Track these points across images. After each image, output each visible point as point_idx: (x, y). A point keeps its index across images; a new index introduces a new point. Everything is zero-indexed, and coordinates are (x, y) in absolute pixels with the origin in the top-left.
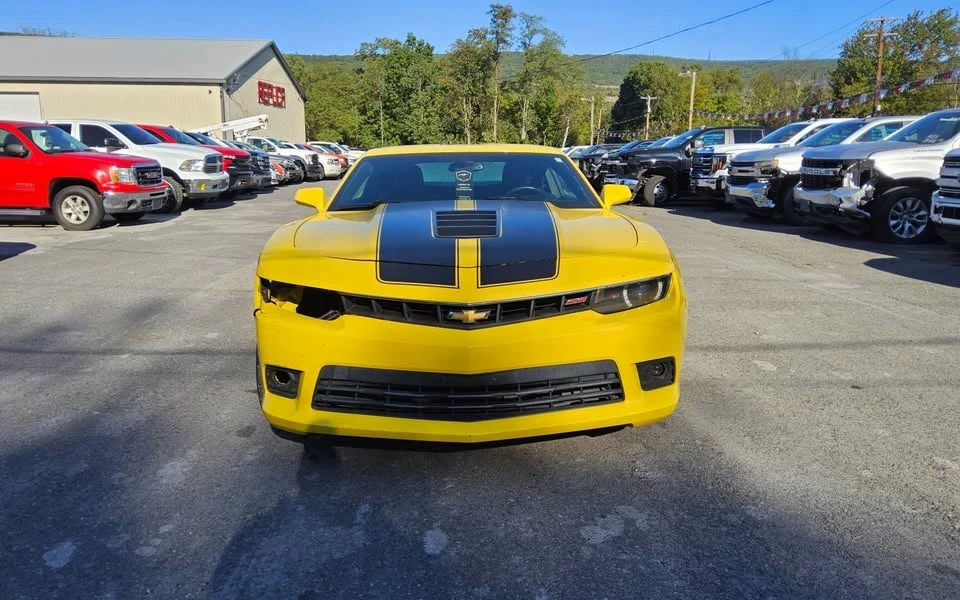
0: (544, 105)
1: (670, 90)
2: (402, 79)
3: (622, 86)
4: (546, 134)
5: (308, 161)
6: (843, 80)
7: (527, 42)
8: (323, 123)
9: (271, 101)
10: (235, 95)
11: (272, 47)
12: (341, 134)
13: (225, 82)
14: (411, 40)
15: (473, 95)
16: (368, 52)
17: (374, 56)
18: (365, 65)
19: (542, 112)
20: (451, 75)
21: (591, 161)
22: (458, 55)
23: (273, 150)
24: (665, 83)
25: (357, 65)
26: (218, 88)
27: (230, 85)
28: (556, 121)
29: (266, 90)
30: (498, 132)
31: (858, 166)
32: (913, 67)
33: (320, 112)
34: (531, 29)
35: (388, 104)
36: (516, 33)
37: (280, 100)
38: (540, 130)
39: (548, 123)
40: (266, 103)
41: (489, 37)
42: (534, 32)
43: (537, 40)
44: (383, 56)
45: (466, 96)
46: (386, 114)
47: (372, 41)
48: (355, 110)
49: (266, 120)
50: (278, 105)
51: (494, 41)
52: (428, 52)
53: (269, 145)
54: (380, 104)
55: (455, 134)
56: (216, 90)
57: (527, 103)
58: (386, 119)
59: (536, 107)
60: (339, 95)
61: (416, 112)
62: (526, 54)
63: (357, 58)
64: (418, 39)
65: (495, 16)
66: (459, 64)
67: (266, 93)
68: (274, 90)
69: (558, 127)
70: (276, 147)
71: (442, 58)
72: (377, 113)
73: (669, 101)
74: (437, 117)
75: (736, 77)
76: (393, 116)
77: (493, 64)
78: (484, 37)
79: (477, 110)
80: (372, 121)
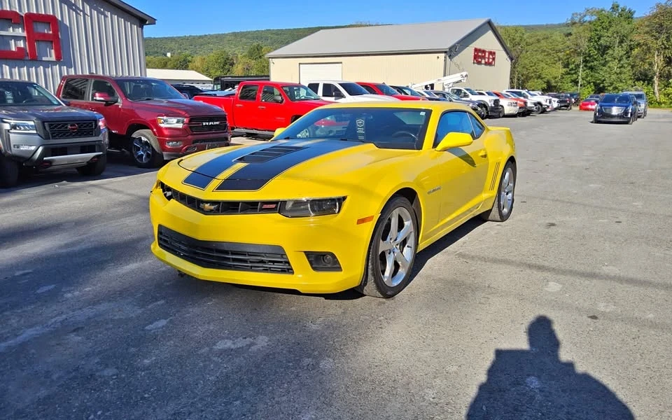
2: (602, 38)
5: (491, 104)
8: (533, 75)
9: (483, 62)
10: (455, 59)
11: (489, 23)
12: (545, 82)
13: (448, 50)
14: (615, 8)
15: (665, 48)
16: (577, 20)
17: (582, 23)
18: (574, 30)
20: (647, 33)
22: (655, 16)
23: (467, 96)
25: (566, 30)
26: (443, 55)
27: (451, 52)
29: (480, 54)
33: (531, 67)
35: (588, 58)
37: (491, 60)
40: (479, 63)
44: (590, 22)
45: (658, 50)
46: (585, 66)
47: (582, 11)
48: (559, 64)
49: (466, 76)
50: (488, 64)
52: (629, 16)
53: (465, 93)
54: (581, 59)
55: (644, 81)
56: (442, 56)
58: (584, 70)
60: (549, 54)
61: (610, 64)
63: (567, 25)
64: (621, 6)
66: (656, 23)
67: (479, 56)
68: (487, 54)
70: (470, 94)
71: (642, 19)
72: (578, 66)
74: (629, 68)
76: (591, 68)
80: (573, 72)
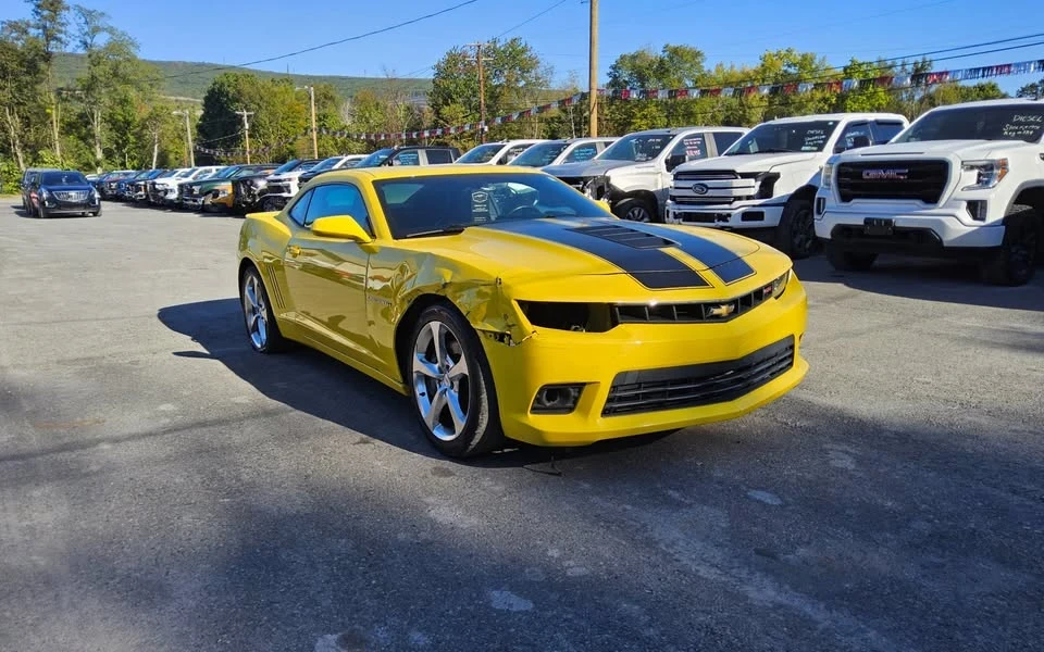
0: (120, 118)
1: (264, 105)
3: (206, 99)
4: (128, 153)
6: (441, 101)
7: (89, 41)
19: (120, 127)
21: (248, 183)
24: (258, 97)
28: (139, 137)
30: (62, 150)
31: (595, 182)
32: (498, 90)
34: (92, 25)
36: (72, 29)
38: (119, 147)
39: (128, 139)
41: (33, 32)
42: (96, 30)
43: (101, 40)
45: (9, 105)
51: (42, 39)
57: (98, 115)
59: (111, 121)
62: (90, 56)
65: (38, 6)
69: (143, 145)
73: (264, 117)
75: (331, 93)
77: (42, 66)
78: (26, 32)
79: (26, 122)
